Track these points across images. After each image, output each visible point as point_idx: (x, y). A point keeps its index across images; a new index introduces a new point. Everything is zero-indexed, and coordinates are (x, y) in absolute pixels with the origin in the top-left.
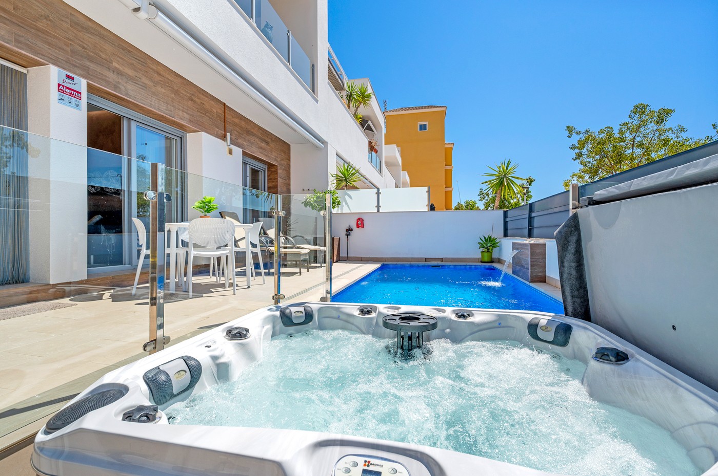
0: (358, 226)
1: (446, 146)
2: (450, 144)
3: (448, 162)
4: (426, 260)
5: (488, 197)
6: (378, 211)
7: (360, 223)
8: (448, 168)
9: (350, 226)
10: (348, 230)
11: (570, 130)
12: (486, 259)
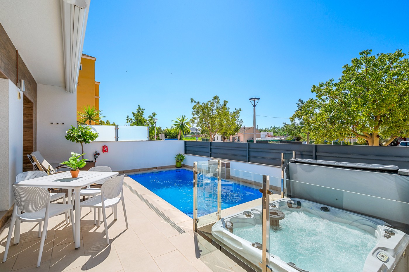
0: (104, 151)
1: (96, 83)
2: (97, 82)
3: (97, 94)
4: (149, 169)
5: (132, 121)
6: (117, 140)
7: (105, 149)
8: (96, 97)
9: (96, 152)
10: (95, 155)
11: (192, 100)
12: (179, 166)
